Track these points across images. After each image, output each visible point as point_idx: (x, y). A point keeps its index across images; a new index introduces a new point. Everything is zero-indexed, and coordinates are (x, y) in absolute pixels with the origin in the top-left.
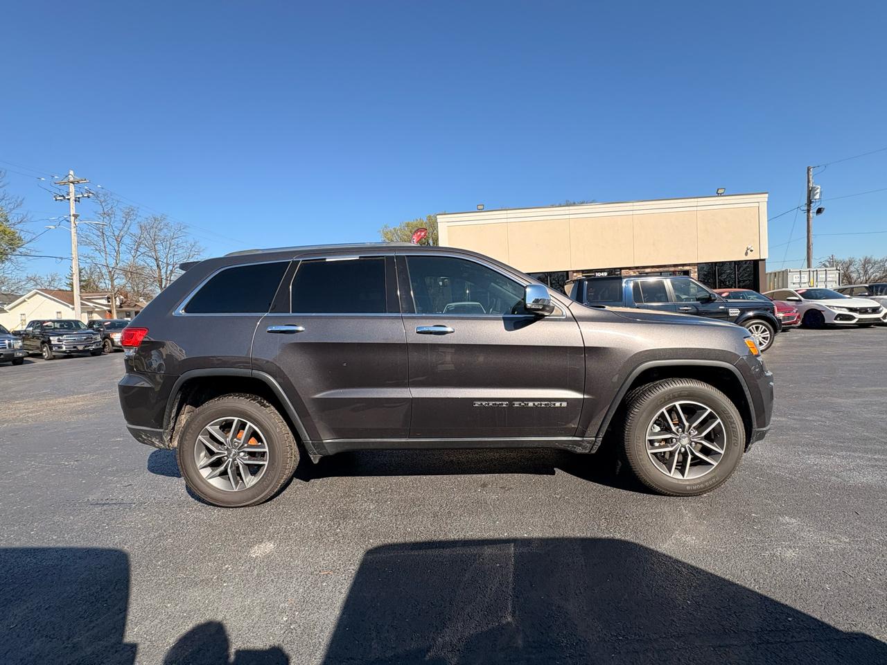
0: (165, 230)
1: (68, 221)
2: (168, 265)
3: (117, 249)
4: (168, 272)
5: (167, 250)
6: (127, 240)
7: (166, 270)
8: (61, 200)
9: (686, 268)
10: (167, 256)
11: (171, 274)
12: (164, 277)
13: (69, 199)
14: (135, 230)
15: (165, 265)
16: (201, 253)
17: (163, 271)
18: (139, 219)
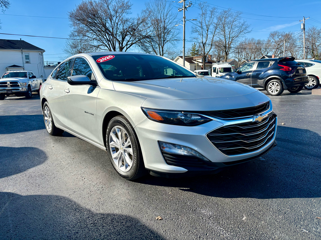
0: (230, 18)
1: (182, 21)
3: (207, 32)
4: (230, 43)
5: (230, 29)
6: (211, 27)
7: (229, 42)
10: (230, 33)
11: (231, 44)
12: (227, 46)
14: (215, 21)
16: (247, 29)
17: (227, 42)
18: (217, 14)
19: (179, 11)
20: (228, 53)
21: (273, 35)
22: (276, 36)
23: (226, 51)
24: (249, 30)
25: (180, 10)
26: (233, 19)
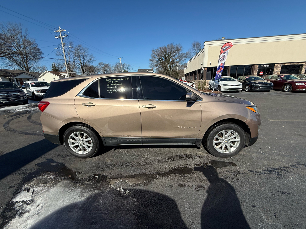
1: (61, 46)
2: (84, 62)
8: (57, 38)
9: (302, 63)
13: (60, 38)
15: (83, 63)
19: (55, 38)
20: (84, 72)
21: (100, 64)
22: (102, 65)
23: (83, 70)
24: (95, 59)
25: (57, 37)
26: (84, 52)
